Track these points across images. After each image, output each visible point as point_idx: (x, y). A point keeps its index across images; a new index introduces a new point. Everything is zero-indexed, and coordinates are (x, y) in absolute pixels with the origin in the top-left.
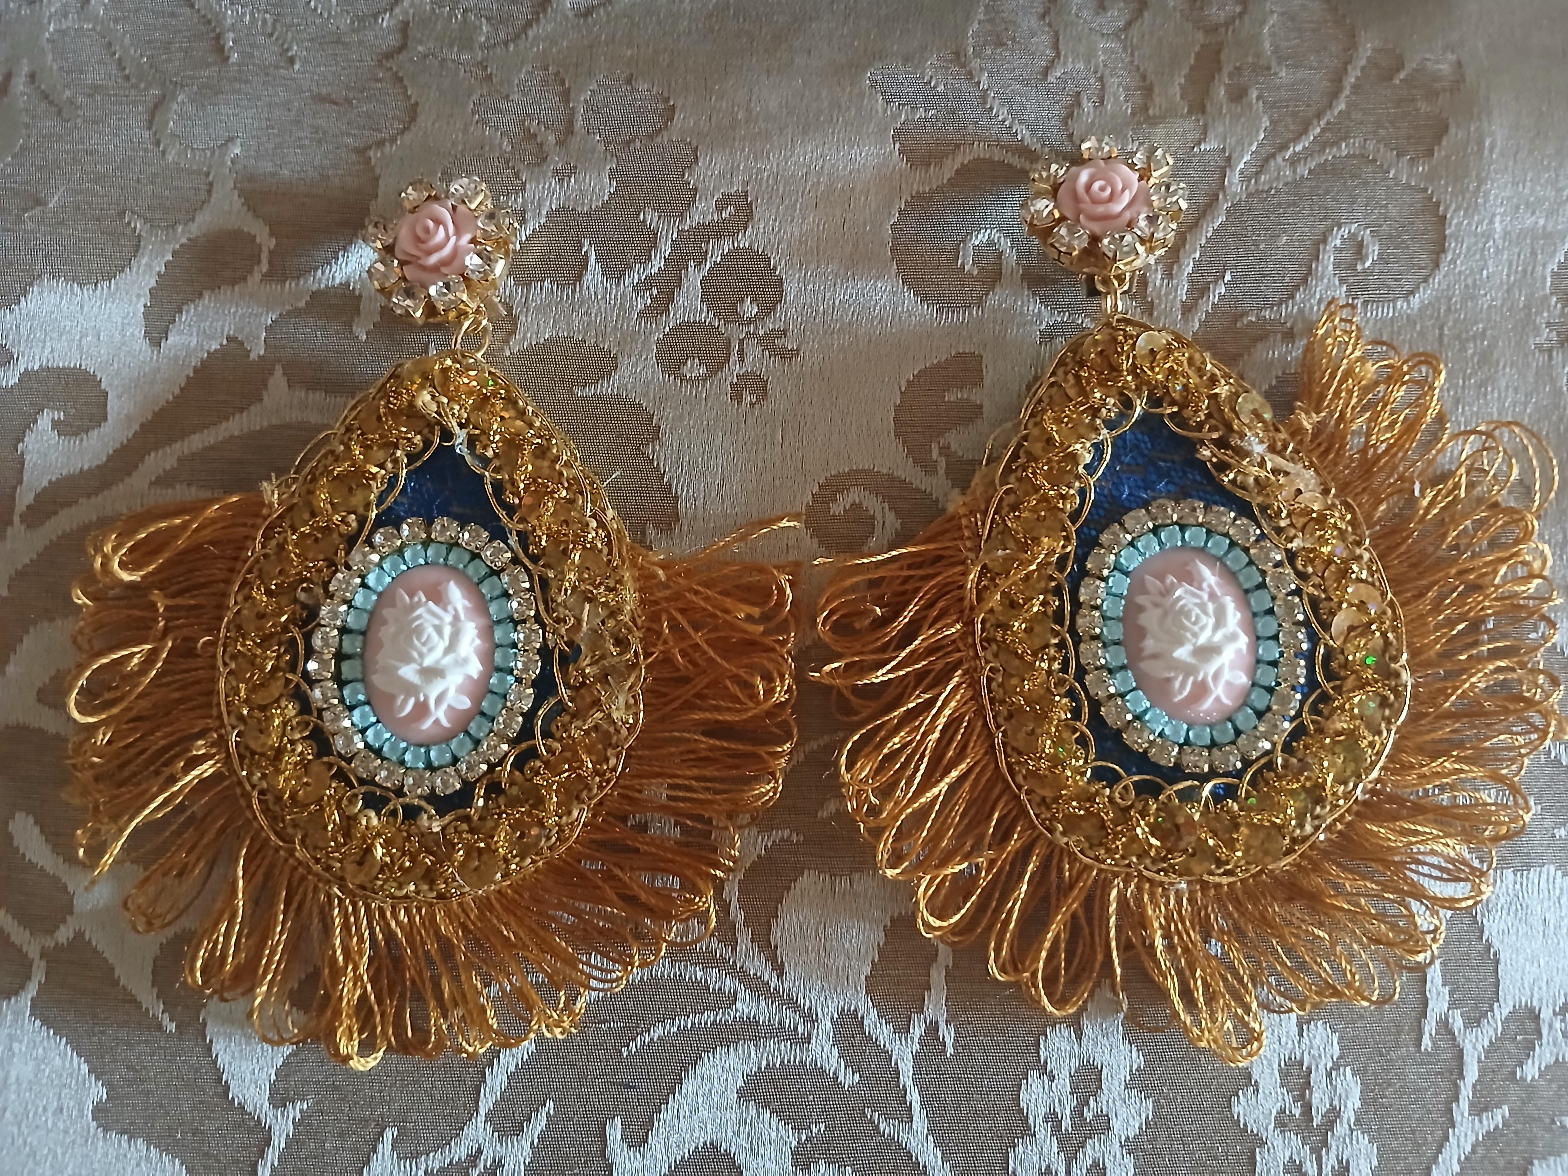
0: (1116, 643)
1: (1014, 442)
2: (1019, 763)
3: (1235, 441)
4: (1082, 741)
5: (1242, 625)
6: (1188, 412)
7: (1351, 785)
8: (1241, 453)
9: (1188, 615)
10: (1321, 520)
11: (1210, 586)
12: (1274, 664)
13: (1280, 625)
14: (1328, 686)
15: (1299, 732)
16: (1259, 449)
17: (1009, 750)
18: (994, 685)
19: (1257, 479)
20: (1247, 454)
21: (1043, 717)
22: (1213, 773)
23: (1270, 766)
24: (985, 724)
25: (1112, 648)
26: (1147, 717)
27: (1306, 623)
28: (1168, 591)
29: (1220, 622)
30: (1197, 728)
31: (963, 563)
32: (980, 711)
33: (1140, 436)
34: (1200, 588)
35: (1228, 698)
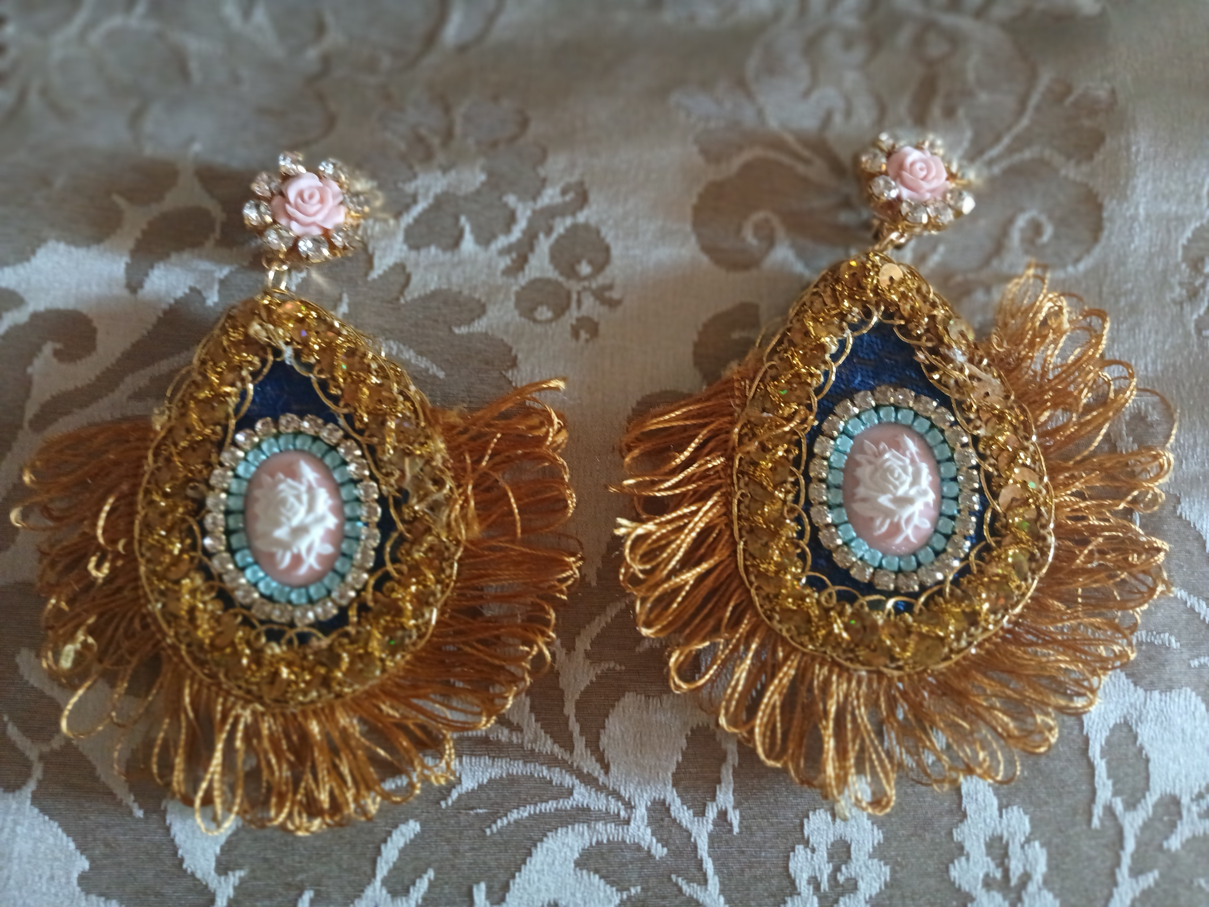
0: (838, 487)
1: (781, 331)
2: (753, 565)
3: (943, 350)
4: (802, 556)
5: (932, 485)
6: (911, 326)
7: (999, 616)
8: (947, 360)
9: (892, 472)
10: (1001, 418)
11: (911, 454)
12: (953, 518)
13: (960, 490)
14: (991, 541)
15: (964, 571)
16: (960, 358)
17: (747, 556)
18: (742, 507)
19: (956, 382)
20: (952, 361)
21: (775, 535)
22: (896, 592)
23: (941, 593)
24: (732, 535)
25: (833, 490)
26: (853, 544)
27: (980, 491)
28: (881, 454)
29: (916, 481)
30: (889, 557)
31: (731, 414)
32: (729, 525)
33: (874, 339)
34: (904, 454)
35: (915, 537)
